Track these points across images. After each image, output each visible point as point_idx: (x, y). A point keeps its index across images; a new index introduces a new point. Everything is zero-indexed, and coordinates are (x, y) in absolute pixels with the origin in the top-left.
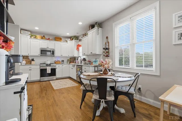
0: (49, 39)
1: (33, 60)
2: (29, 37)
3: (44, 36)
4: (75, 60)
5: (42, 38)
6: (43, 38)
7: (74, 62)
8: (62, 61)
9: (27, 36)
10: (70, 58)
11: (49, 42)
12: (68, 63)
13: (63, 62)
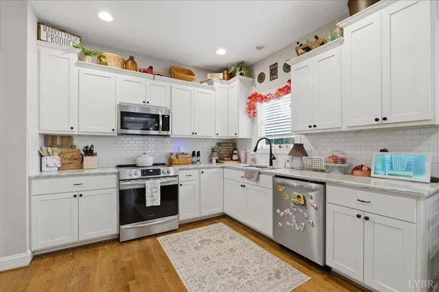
0: (150, 70)
1: (89, 152)
2: (74, 57)
3: (132, 58)
4: (235, 152)
5: (125, 65)
6: (129, 63)
7: (235, 157)
8: (194, 152)
9: (68, 52)
10: (219, 144)
11: (152, 81)
12: (214, 161)
13: (195, 159)
